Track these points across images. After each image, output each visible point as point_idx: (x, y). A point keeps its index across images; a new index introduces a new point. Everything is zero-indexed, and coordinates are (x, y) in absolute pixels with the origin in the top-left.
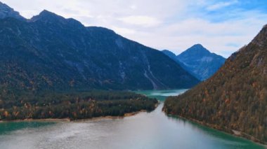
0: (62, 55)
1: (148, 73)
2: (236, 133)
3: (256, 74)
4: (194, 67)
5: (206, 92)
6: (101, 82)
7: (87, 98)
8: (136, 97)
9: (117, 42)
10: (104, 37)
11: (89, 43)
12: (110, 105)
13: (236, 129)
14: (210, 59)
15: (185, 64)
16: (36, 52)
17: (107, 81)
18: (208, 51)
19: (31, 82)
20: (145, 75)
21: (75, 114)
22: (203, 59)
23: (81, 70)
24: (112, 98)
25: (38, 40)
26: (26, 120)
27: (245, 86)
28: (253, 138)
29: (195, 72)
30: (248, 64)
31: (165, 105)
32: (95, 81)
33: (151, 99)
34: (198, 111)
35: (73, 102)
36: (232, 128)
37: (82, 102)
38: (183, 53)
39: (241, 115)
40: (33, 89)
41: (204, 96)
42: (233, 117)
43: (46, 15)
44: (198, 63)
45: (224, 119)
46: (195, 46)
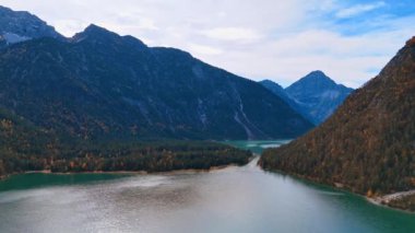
0: (118, 90)
1: (240, 115)
2: (338, 185)
3: (370, 119)
4: (311, 105)
5: (314, 140)
6: (173, 129)
7: (161, 149)
8: (223, 149)
9: (194, 69)
10: (176, 62)
11: (155, 72)
12: (192, 157)
13: (338, 182)
14: (335, 94)
15: (297, 101)
16: (84, 87)
17: (181, 127)
18: (333, 81)
19: (82, 128)
20: (236, 118)
21: (152, 166)
22: (325, 94)
23: (145, 112)
24: (192, 149)
25: (85, 68)
26: (95, 172)
27: (355, 132)
28: (354, 189)
29: (313, 113)
30: (366, 106)
31: (262, 158)
32: (164, 127)
33: (244, 151)
34: (300, 164)
35: (144, 152)
36: (335, 180)
37: (156, 153)
38: (295, 85)
39: (345, 165)
40: (86, 137)
41: (309, 145)
42: (336, 169)
43: (94, 32)
44: (317, 100)
45: (327, 172)
46: (312, 73)
